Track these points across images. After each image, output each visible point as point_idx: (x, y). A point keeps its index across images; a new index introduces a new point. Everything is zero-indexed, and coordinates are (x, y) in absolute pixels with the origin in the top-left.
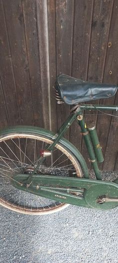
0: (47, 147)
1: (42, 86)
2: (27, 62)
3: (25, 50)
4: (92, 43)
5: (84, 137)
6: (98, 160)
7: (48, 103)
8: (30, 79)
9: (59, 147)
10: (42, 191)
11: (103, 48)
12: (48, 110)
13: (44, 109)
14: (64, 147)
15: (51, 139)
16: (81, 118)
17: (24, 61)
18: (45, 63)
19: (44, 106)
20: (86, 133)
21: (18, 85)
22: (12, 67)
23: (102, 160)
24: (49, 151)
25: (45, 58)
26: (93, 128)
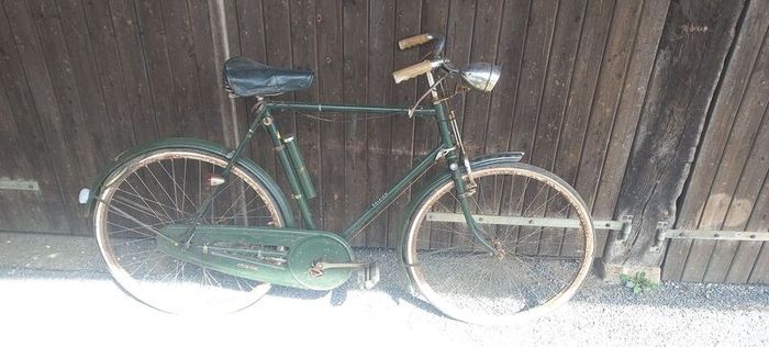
0: (219, 171)
1: (219, 81)
2: (191, 42)
3: (188, 22)
4: (294, 15)
5: (277, 154)
6: (305, 196)
7: (230, 110)
8: (198, 69)
9: (238, 171)
10: (215, 257)
11: (310, 23)
12: (232, 124)
13: (224, 121)
14: (249, 172)
15: (225, 159)
16: (269, 122)
17: (187, 40)
18: (220, 43)
19: (223, 117)
20: (281, 148)
21: (177, 79)
22: (166, 50)
23: (312, 194)
24: (222, 177)
25: (220, 36)
26: (290, 139)
